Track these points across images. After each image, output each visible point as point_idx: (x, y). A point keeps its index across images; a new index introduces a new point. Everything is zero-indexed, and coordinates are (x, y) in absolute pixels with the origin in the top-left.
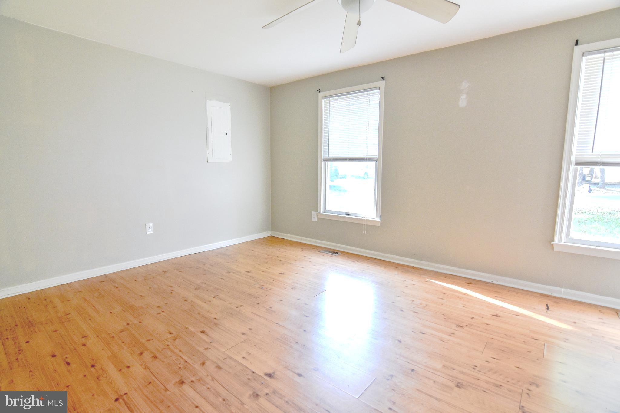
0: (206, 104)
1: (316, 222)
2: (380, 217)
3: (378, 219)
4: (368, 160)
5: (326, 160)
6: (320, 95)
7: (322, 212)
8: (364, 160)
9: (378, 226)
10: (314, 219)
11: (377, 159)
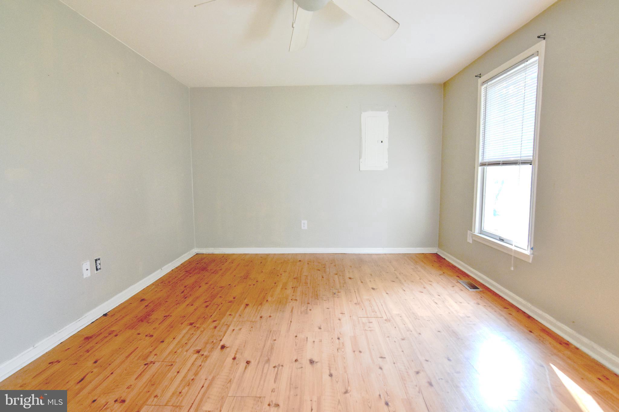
0: (360, 116)
1: (470, 243)
2: (532, 249)
3: (528, 252)
4: (521, 163)
5: (483, 164)
6: (480, 80)
7: (477, 232)
8: (517, 163)
9: (529, 263)
10: (470, 240)
11: (531, 161)
